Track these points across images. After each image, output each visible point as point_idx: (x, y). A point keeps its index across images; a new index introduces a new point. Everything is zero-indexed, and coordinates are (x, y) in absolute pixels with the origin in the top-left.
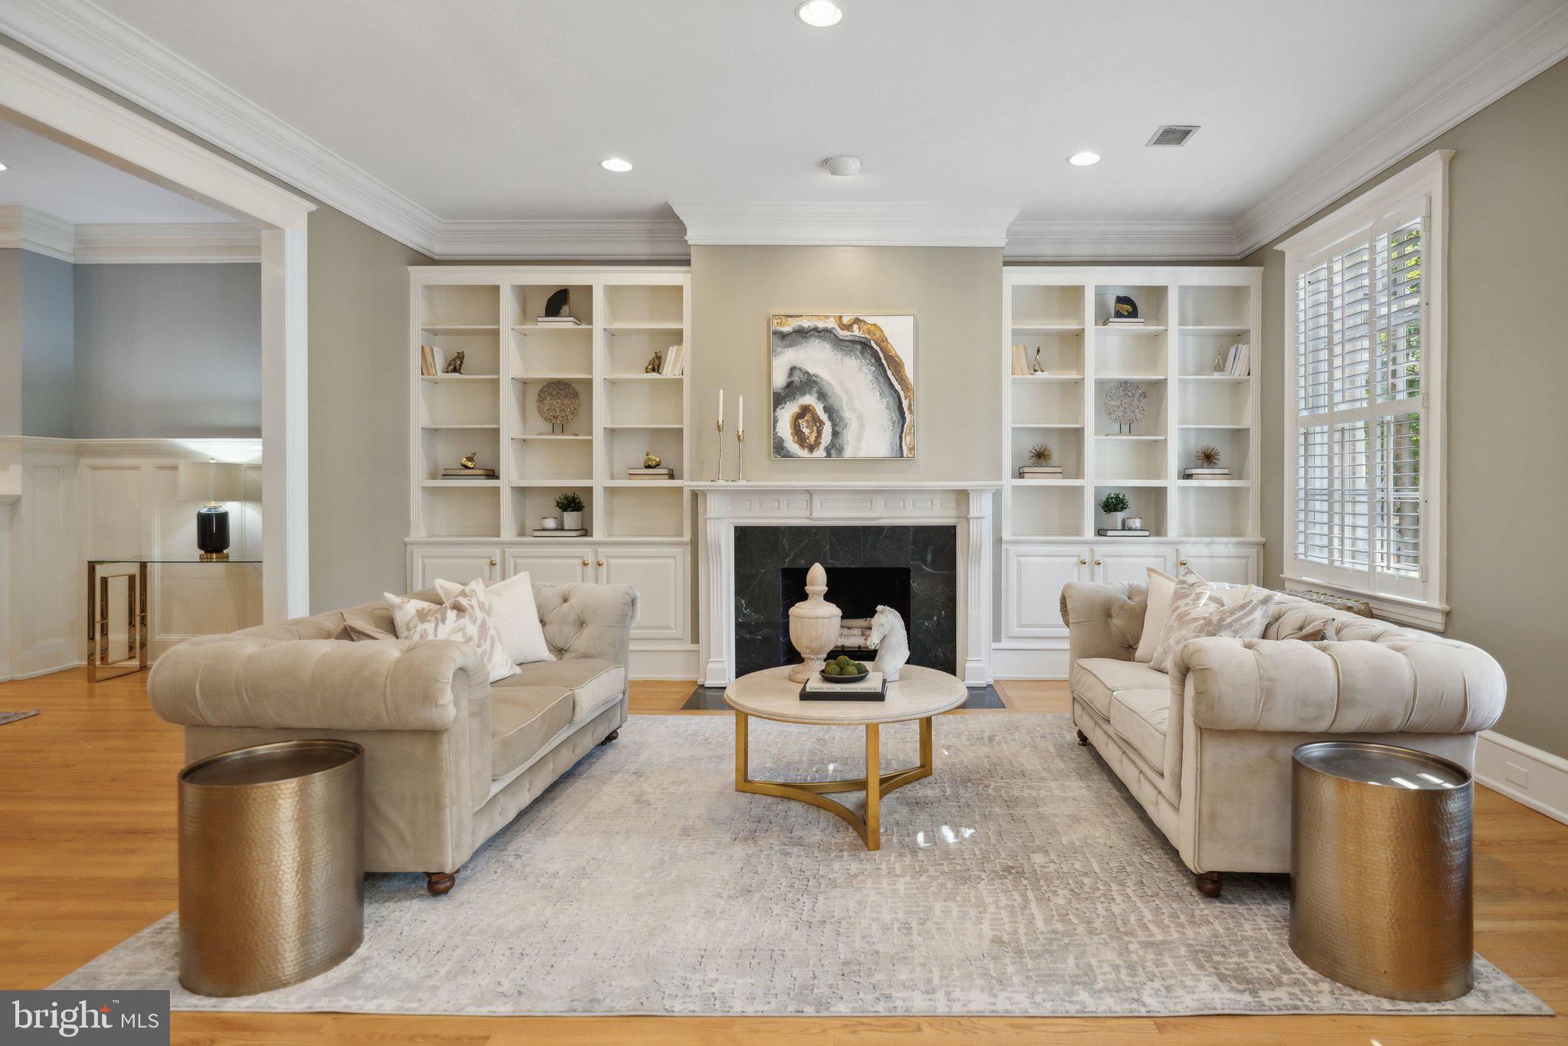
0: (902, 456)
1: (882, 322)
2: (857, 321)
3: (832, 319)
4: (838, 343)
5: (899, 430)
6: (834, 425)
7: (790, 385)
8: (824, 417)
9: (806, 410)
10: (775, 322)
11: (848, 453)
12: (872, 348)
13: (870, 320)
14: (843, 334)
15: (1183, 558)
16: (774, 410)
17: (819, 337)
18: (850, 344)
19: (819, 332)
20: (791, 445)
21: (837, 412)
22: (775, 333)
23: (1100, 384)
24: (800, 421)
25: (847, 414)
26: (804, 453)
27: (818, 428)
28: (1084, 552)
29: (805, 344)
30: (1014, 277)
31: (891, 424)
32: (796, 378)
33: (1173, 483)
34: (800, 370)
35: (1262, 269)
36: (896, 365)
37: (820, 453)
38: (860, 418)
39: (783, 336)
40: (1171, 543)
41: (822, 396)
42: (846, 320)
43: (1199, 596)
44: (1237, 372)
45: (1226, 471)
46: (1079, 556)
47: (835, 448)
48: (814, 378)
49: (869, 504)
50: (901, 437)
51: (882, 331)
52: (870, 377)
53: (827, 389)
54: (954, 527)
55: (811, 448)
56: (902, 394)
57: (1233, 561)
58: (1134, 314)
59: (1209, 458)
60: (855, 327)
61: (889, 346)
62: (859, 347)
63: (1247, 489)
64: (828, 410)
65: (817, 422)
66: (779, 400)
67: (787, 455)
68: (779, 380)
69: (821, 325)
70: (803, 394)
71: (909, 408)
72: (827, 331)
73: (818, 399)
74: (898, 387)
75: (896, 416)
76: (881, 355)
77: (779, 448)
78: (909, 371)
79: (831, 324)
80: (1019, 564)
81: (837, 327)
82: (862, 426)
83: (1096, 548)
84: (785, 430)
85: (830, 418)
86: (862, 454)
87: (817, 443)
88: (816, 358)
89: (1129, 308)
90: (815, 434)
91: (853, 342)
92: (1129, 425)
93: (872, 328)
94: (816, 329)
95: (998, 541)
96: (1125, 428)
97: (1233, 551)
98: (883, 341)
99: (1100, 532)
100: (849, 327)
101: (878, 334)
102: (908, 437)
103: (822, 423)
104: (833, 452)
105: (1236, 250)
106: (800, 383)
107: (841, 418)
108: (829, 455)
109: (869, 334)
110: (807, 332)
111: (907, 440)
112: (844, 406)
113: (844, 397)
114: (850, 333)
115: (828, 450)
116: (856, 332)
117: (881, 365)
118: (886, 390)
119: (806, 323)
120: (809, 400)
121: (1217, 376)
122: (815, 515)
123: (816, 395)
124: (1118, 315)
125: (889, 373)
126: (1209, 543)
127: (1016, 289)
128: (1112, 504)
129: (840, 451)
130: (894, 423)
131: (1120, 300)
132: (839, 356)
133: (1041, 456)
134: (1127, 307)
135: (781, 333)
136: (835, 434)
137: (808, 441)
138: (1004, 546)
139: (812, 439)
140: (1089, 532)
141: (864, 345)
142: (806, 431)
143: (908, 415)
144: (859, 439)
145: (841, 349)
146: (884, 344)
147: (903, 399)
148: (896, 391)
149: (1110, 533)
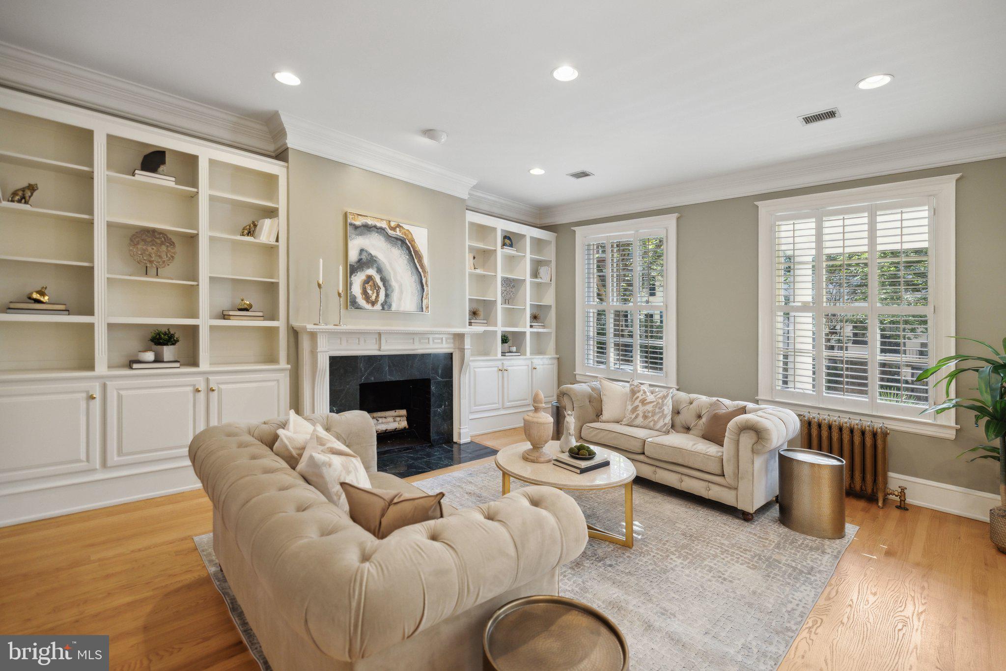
0: (422, 311)
1: (412, 229)
2: (399, 226)
3: (385, 222)
4: (388, 237)
5: (421, 296)
6: (386, 290)
7: (360, 261)
8: (380, 284)
9: (369, 278)
10: (351, 217)
11: (394, 307)
12: (407, 244)
13: (406, 227)
14: (391, 232)
15: (534, 366)
16: (350, 277)
17: (377, 232)
18: (395, 240)
19: (377, 229)
20: (361, 301)
21: (388, 281)
22: (351, 224)
23: (503, 279)
24: (366, 285)
25: (394, 283)
26: (368, 306)
27: (377, 291)
28: (499, 364)
29: (369, 236)
30: (469, 217)
31: (416, 292)
32: (364, 257)
33: (527, 329)
34: (366, 251)
35: (556, 234)
36: (420, 258)
37: (378, 307)
38: (401, 286)
39: (356, 227)
40: (528, 358)
41: (379, 271)
42: (393, 224)
44: (547, 279)
45: (542, 324)
46: (498, 367)
47: (386, 305)
48: (375, 258)
49: (412, 341)
50: (422, 300)
51: (412, 234)
52: (406, 262)
53: (382, 266)
54: (452, 354)
55: (373, 304)
56: (422, 274)
57: (550, 366)
58: (511, 245)
59: (538, 318)
60: (398, 229)
61: (416, 244)
62: (399, 242)
63: (550, 333)
64: (383, 279)
65: (376, 287)
66: (353, 269)
67: (358, 307)
68: (353, 256)
69: (379, 225)
70: (368, 268)
71: (426, 283)
72: (382, 229)
73: (377, 272)
74: (420, 270)
75: (419, 287)
76: (412, 249)
77: (354, 303)
78: (426, 261)
79: (384, 225)
80: (475, 372)
81: (387, 227)
82: (401, 292)
83: (504, 362)
84: (357, 290)
85: (384, 285)
86: (401, 309)
87: (376, 301)
88: (375, 245)
89: (510, 242)
90: (375, 294)
91: (397, 239)
92: (508, 300)
93: (407, 232)
94: (375, 227)
96: (507, 302)
98: (412, 241)
99: (503, 354)
100: (393, 229)
101: (410, 236)
102: (425, 300)
103: (379, 288)
104: (386, 307)
105: (538, 222)
106: (366, 261)
107: (390, 286)
108: (383, 309)
109: (405, 235)
110: (371, 228)
111: (425, 302)
112: (392, 278)
113: (392, 273)
114: (394, 233)
115: (383, 305)
116: (398, 233)
117: (412, 255)
118: (414, 271)
119: (370, 222)
120: (371, 272)
121: (541, 280)
122: (382, 348)
123: (376, 269)
124: (505, 245)
125: (416, 261)
126: (542, 358)
127: (470, 223)
128: (505, 340)
129: (390, 306)
130: (418, 291)
131: (506, 238)
132: (389, 246)
133: (476, 314)
134: (509, 240)
135: (354, 225)
136: (387, 296)
137: (371, 299)
139: (373, 298)
140: (499, 354)
141: (403, 242)
142: (370, 292)
143: (425, 287)
144: (400, 299)
145: (390, 242)
146: (413, 243)
147: (423, 277)
148: (419, 272)
149: (506, 354)
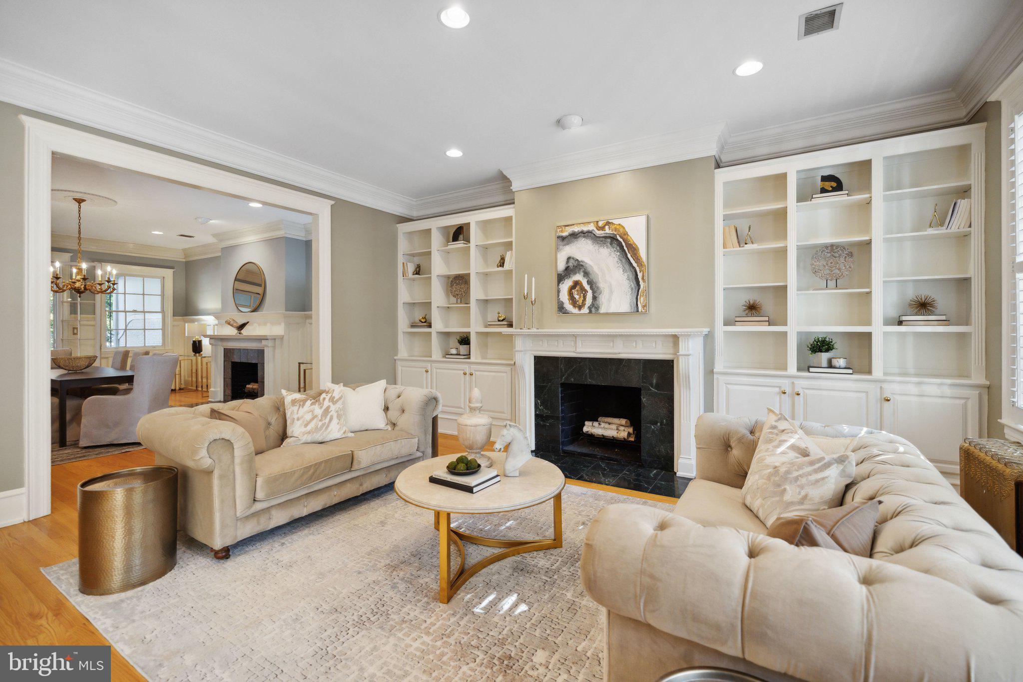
0: (638, 311)
1: (624, 222)
2: (608, 223)
3: (592, 224)
4: (596, 239)
5: (636, 294)
6: (594, 292)
7: (567, 269)
8: (587, 287)
9: (576, 284)
10: (558, 230)
11: (603, 310)
12: (617, 240)
13: (616, 222)
14: (599, 233)
15: (887, 395)
16: (558, 285)
17: (584, 237)
18: (604, 239)
19: (584, 234)
20: (568, 306)
21: (596, 283)
22: (558, 237)
23: (800, 248)
24: (573, 291)
25: (602, 285)
26: (576, 311)
27: (584, 294)
28: (786, 384)
29: (576, 242)
31: (630, 290)
32: (570, 264)
33: (878, 329)
34: (573, 258)
35: (985, 124)
36: (634, 249)
37: (585, 310)
38: (610, 286)
39: (563, 239)
40: (876, 381)
41: (586, 274)
42: (601, 224)
44: (957, 224)
45: (944, 318)
46: (780, 387)
47: (594, 307)
48: (581, 263)
49: (612, 344)
50: (637, 299)
51: (624, 228)
52: (616, 259)
53: (589, 269)
54: (672, 361)
55: (580, 308)
56: (638, 269)
57: (951, 401)
58: (839, 187)
59: (923, 306)
60: (607, 227)
61: (629, 238)
62: (609, 240)
63: (969, 334)
64: (590, 283)
65: (583, 289)
66: (561, 278)
67: (566, 312)
68: (561, 266)
69: (585, 229)
70: (575, 273)
71: (643, 278)
72: (589, 232)
73: (584, 276)
74: (635, 265)
75: (633, 285)
76: (624, 244)
77: (561, 308)
78: (642, 253)
79: (591, 227)
80: (728, 391)
81: (595, 229)
82: (611, 292)
83: (796, 381)
84: (564, 297)
85: (591, 288)
86: (611, 311)
87: (583, 304)
88: (583, 250)
89: (835, 184)
90: (582, 298)
91: (606, 237)
92: (834, 280)
93: (618, 227)
94: (582, 232)
95: (709, 372)
96: (832, 284)
97: (950, 391)
98: (625, 235)
99: (803, 368)
100: (602, 228)
101: (621, 230)
102: (642, 299)
103: (586, 291)
104: (593, 309)
106: (574, 267)
107: (598, 288)
108: (590, 312)
109: (616, 231)
110: (577, 235)
111: (641, 300)
112: (600, 280)
113: (600, 274)
114: (603, 232)
115: (590, 308)
116: (608, 230)
117: (624, 250)
118: (627, 267)
119: (576, 229)
120: (579, 277)
121: (942, 231)
122: (578, 350)
123: (583, 273)
124: (823, 191)
125: (629, 256)
126: (919, 383)
127: (726, 184)
128: (821, 345)
129: (597, 308)
130: (632, 289)
131: (825, 179)
132: (597, 247)
133: (752, 308)
134: (832, 182)
135: (562, 237)
136: (595, 298)
137: (578, 303)
138: (715, 376)
139: (581, 301)
140: (792, 368)
141: (613, 239)
142: (577, 297)
143: (641, 283)
144: (609, 300)
145: (598, 243)
146: (625, 237)
147: (638, 272)
148: (634, 267)
149: (811, 370)
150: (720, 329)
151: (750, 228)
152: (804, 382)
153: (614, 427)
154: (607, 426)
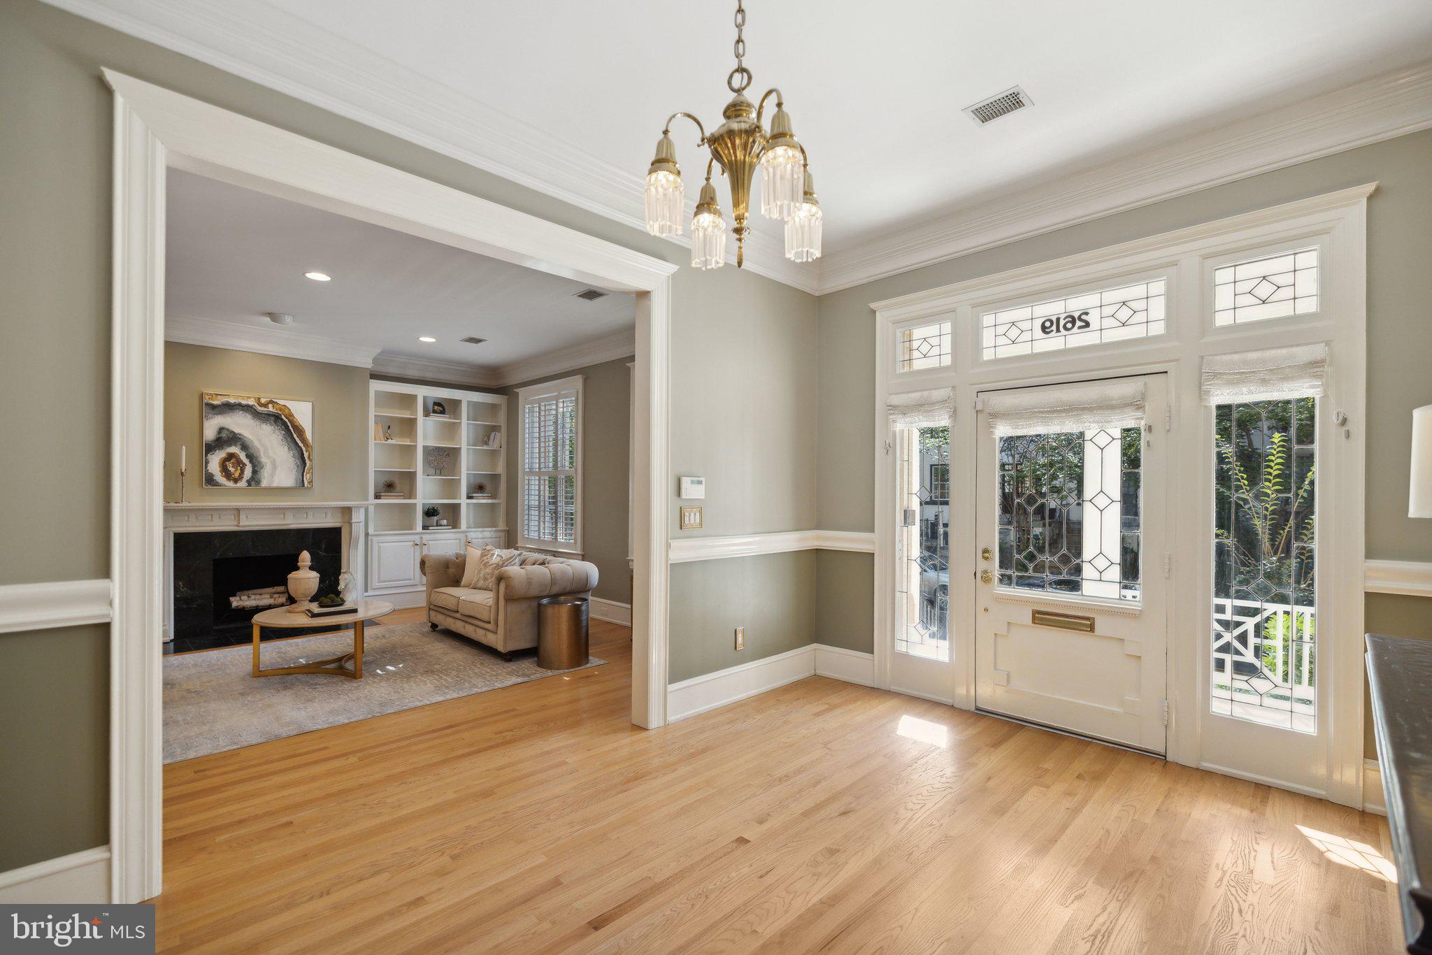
0: (303, 486)
1: (290, 404)
2: (271, 402)
3: (252, 399)
4: (257, 415)
5: (302, 471)
6: (254, 466)
7: (218, 439)
8: (246, 461)
9: (231, 456)
10: (207, 397)
11: (264, 483)
12: (282, 419)
13: (281, 402)
14: (260, 409)
15: (469, 540)
16: (206, 455)
17: (242, 410)
18: (266, 416)
19: (242, 407)
20: (219, 477)
21: (256, 458)
22: (207, 404)
23: (425, 448)
24: (227, 463)
25: (264, 459)
26: (231, 484)
27: (241, 468)
28: (417, 539)
29: (231, 414)
30: (376, 386)
31: (295, 467)
32: (224, 435)
33: (463, 501)
34: (228, 430)
35: (507, 397)
36: (300, 431)
37: (243, 484)
38: (274, 463)
39: (213, 407)
40: (463, 532)
41: (244, 447)
42: (263, 401)
43: (493, 555)
44: (494, 445)
45: (489, 495)
46: (414, 541)
47: (254, 480)
48: (238, 436)
49: (282, 516)
50: (303, 475)
51: (290, 410)
52: (281, 437)
53: (248, 443)
54: (340, 528)
55: (236, 481)
56: (304, 449)
57: (493, 540)
58: (443, 412)
59: (481, 488)
60: (270, 405)
61: (295, 419)
62: (273, 418)
63: (500, 504)
64: (249, 456)
65: (239, 463)
66: (210, 448)
67: (217, 484)
68: (210, 433)
69: (244, 402)
70: (230, 445)
71: (309, 457)
72: (248, 406)
73: (242, 449)
74: (301, 445)
75: (299, 462)
76: (289, 424)
77: (210, 480)
78: (309, 435)
79: (251, 402)
80: (379, 547)
81: (256, 404)
82: (274, 467)
83: (423, 536)
84: (214, 468)
85: (251, 462)
86: (275, 485)
87: (241, 477)
88: (239, 424)
89: (441, 409)
90: (239, 471)
91: (269, 415)
92: (439, 470)
93: (283, 408)
94: (240, 405)
95: (367, 535)
96: (438, 472)
97: (494, 535)
98: (290, 416)
99: (425, 527)
100: (265, 405)
101: (287, 411)
102: (308, 475)
103: (244, 465)
104: (253, 483)
105: (493, 384)
106: (225, 439)
107: (259, 462)
108: (249, 485)
109: (280, 411)
110: (233, 406)
111: (307, 477)
112: (262, 454)
113: (261, 449)
114: (266, 409)
115: (249, 482)
116: (270, 408)
117: (289, 430)
118: (293, 446)
119: (232, 401)
120: (234, 449)
121: (485, 447)
122: (241, 524)
123: (240, 446)
124: (434, 412)
125: (295, 436)
126: (482, 531)
127: (377, 393)
128: (430, 512)
129: (258, 482)
130: (298, 466)
131: (435, 404)
132: (258, 423)
133: (390, 486)
134: (440, 407)
135: (212, 405)
136: (255, 472)
137: (233, 476)
138: (370, 538)
139: (237, 474)
140: (419, 529)
141: (277, 418)
142: (232, 469)
143: (307, 461)
144: (272, 475)
145: (259, 419)
146: (291, 418)
147: (305, 452)
148: (299, 447)
149: (430, 528)
150: (372, 500)
151: (389, 427)
152: (427, 537)
153: (268, 596)
154: (258, 597)
